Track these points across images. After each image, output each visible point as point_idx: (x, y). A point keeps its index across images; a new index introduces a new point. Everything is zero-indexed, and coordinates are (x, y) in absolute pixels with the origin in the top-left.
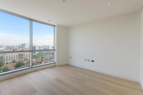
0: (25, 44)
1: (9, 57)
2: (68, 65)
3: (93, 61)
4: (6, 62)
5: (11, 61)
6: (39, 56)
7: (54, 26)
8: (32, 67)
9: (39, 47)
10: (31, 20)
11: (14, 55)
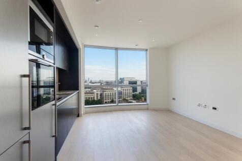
0: (123, 78)
1: (108, 95)
2: (168, 111)
3: (215, 108)
4: (105, 101)
5: (110, 101)
6: (143, 96)
7: (147, 50)
8: (118, 105)
9: (142, 82)
10: (117, 49)
11: (111, 93)
